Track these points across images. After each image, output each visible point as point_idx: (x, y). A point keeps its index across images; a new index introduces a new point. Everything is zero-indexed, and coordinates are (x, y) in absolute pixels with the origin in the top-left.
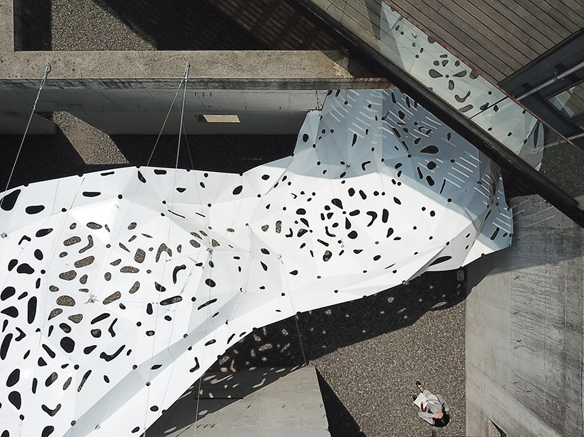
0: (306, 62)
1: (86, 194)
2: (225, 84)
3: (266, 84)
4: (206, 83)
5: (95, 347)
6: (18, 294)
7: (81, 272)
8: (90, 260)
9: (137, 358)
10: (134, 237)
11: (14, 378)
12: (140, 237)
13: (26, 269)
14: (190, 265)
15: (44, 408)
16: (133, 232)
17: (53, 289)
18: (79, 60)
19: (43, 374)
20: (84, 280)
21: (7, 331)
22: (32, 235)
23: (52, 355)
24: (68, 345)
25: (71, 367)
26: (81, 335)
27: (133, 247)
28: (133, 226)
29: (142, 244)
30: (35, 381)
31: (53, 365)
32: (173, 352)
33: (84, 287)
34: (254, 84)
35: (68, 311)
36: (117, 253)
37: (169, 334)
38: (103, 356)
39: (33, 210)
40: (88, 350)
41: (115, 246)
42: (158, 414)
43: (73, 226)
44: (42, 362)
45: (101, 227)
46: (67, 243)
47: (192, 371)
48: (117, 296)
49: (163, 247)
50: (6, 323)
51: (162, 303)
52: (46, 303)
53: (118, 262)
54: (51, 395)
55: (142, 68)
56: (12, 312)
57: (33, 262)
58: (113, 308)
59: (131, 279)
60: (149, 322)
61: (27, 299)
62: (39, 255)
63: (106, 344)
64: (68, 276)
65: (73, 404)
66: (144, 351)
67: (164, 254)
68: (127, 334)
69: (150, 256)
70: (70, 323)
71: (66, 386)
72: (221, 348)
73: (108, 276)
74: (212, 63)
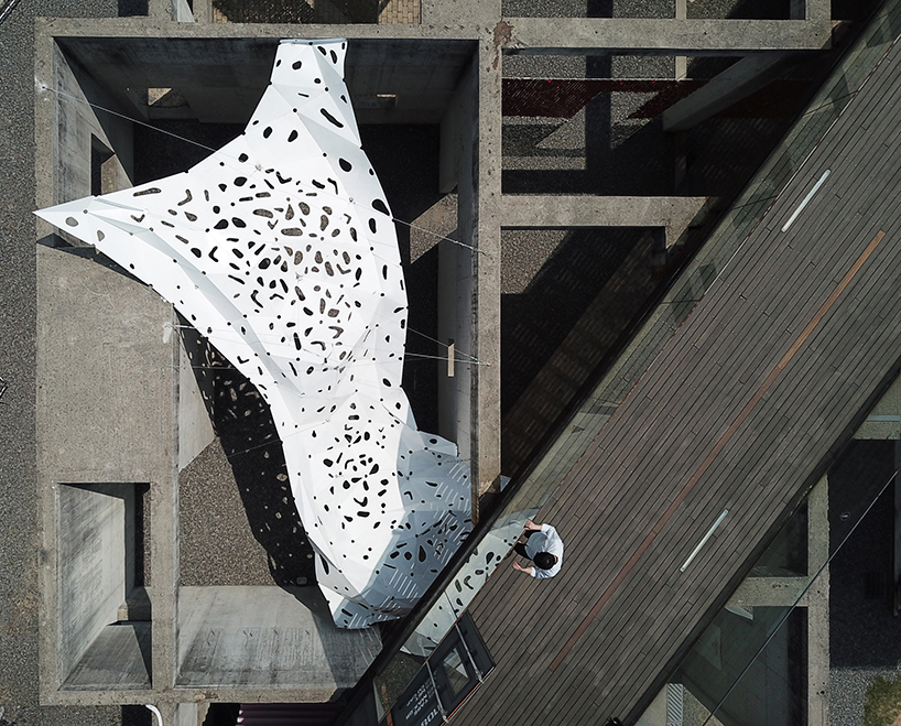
0: (492, 458)
1: (385, 267)
2: (475, 389)
3: (474, 424)
4: (475, 374)
5: (262, 285)
6: (304, 218)
7: (322, 267)
8: (331, 273)
9: (252, 317)
10: (349, 306)
11: (239, 223)
12: (349, 310)
13: (324, 223)
14: (325, 354)
15: (215, 248)
16: (353, 305)
17: (309, 248)
18: (494, 278)
19: (242, 246)
20: (315, 270)
21: (275, 213)
22: (351, 225)
23: (257, 253)
24: (264, 265)
25: (248, 269)
26: (273, 273)
27: (341, 307)
28: (358, 304)
29: (344, 312)
30: (236, 240)
31: (249, 254)
32: (255, 344)
33: (309, 270)
34: (475, 414)
35: (290, 260)
36: (335, 296)
37: (270, 341)
38: (256, 292)
39: (372, 223)
40: (260, 281)
41: (342, 291)
42: (205, 334)
43: (358, 257)
44: (251, 244)
45: (358, 279)
46: (345, 255)
47: (239, 358)
48: (302, 298)
49: (340, 331)
50: (281, 210)
51: (295, 335)
52: (297, 243)
53: (328, 294)
54: (225, 255)
55: (487, 328)
56: (290, 215)
57: (330, 229)
58: (292, 294)
59: (315, 308)
60: (280, 325)
61: (300, 226)
62: (336, 233)
63: (265, 293)
64: (319, 258)
65: (219, 271)
66: (258, 323)
67: (335, 332)
68: (272, 308)
69: (333, 321)
70: (281, 263)
71: (232, 265)
72: (256, 380)
73: (317, 288)
74: (491, 383)
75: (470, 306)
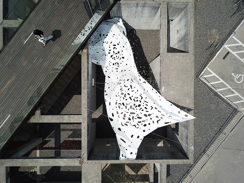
0: (84, 58)
1: (110, 105)
2: (88, 75)
3: (88, 67)
4: (88, 79)
5: (140, 101)
6: (130, 117)
7: (125, 105)
8: (123, 104)
9: (142, 93)
10: (119, 96)
11: (146, 115)
12: (118, 94)
13: (125, 116)
14: (124, 84)
15: (151, 109)
16: (118, 96)
17: (129, 109)
18: (83, 102)
19: (145, 110)
20: (127, 104)
21: (137, 118)
22: (118, 115)
23: (141, 108)
24: (139, 106)
25: (143, 104)
26: (137, 104)
27: (121, 95)
28: (116, 96)
29: (120, 94)
30: (146, 111)
31: (143, 108)
32: (141, 86)
33: (128, 104)
34: (88, 69)
35: (133, 106)
36: (122, 99)
37: (138, 87)
38: (142, 99)
39: (113, 115)
40: (140, 102)
41: (120, 99)
42: (154, 89)
43: (116, 107)
44: (143, 110)
45: (116, 102)
46: (120, 108)
47: (145, 83)
48: (130, 98)
49: (121, 90)
50: (135, 119)
51: (132, 89)
52: (131, 111)
53: (124, 98)
54: (149, 108)
55: (85, 90)
56: (133, 117)
57: (123, 114)
58: (132, 98)
59: (127, 95)
60: (135, 90)
61: (131, 115)
62: (122, 113)
63: (139, 99)
64: (126, 107)
65: (150, 104)
66: (141, 91)
67: (122, 89)
68: (138, 95)
69: (122, 92)
70: (135, 106)
71: (147, 105)
72: (141, 78)
73: (126, 100)
74: (84, 76)
75: (89, 96)
